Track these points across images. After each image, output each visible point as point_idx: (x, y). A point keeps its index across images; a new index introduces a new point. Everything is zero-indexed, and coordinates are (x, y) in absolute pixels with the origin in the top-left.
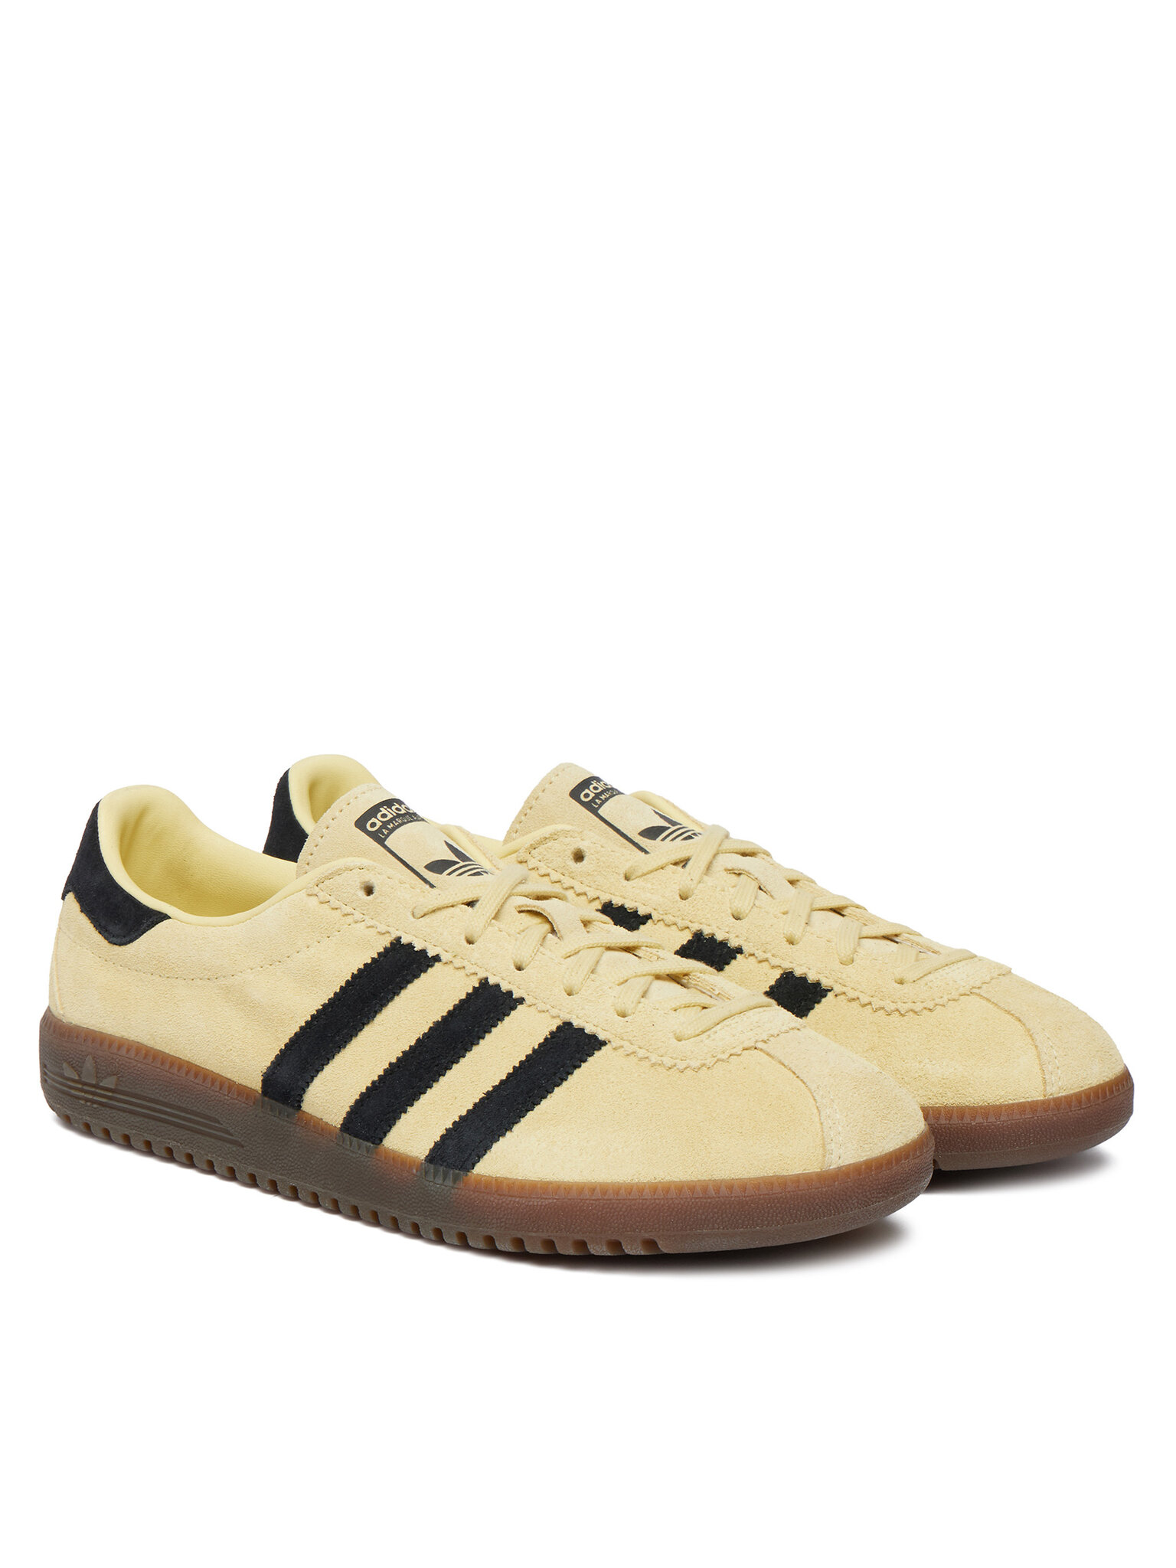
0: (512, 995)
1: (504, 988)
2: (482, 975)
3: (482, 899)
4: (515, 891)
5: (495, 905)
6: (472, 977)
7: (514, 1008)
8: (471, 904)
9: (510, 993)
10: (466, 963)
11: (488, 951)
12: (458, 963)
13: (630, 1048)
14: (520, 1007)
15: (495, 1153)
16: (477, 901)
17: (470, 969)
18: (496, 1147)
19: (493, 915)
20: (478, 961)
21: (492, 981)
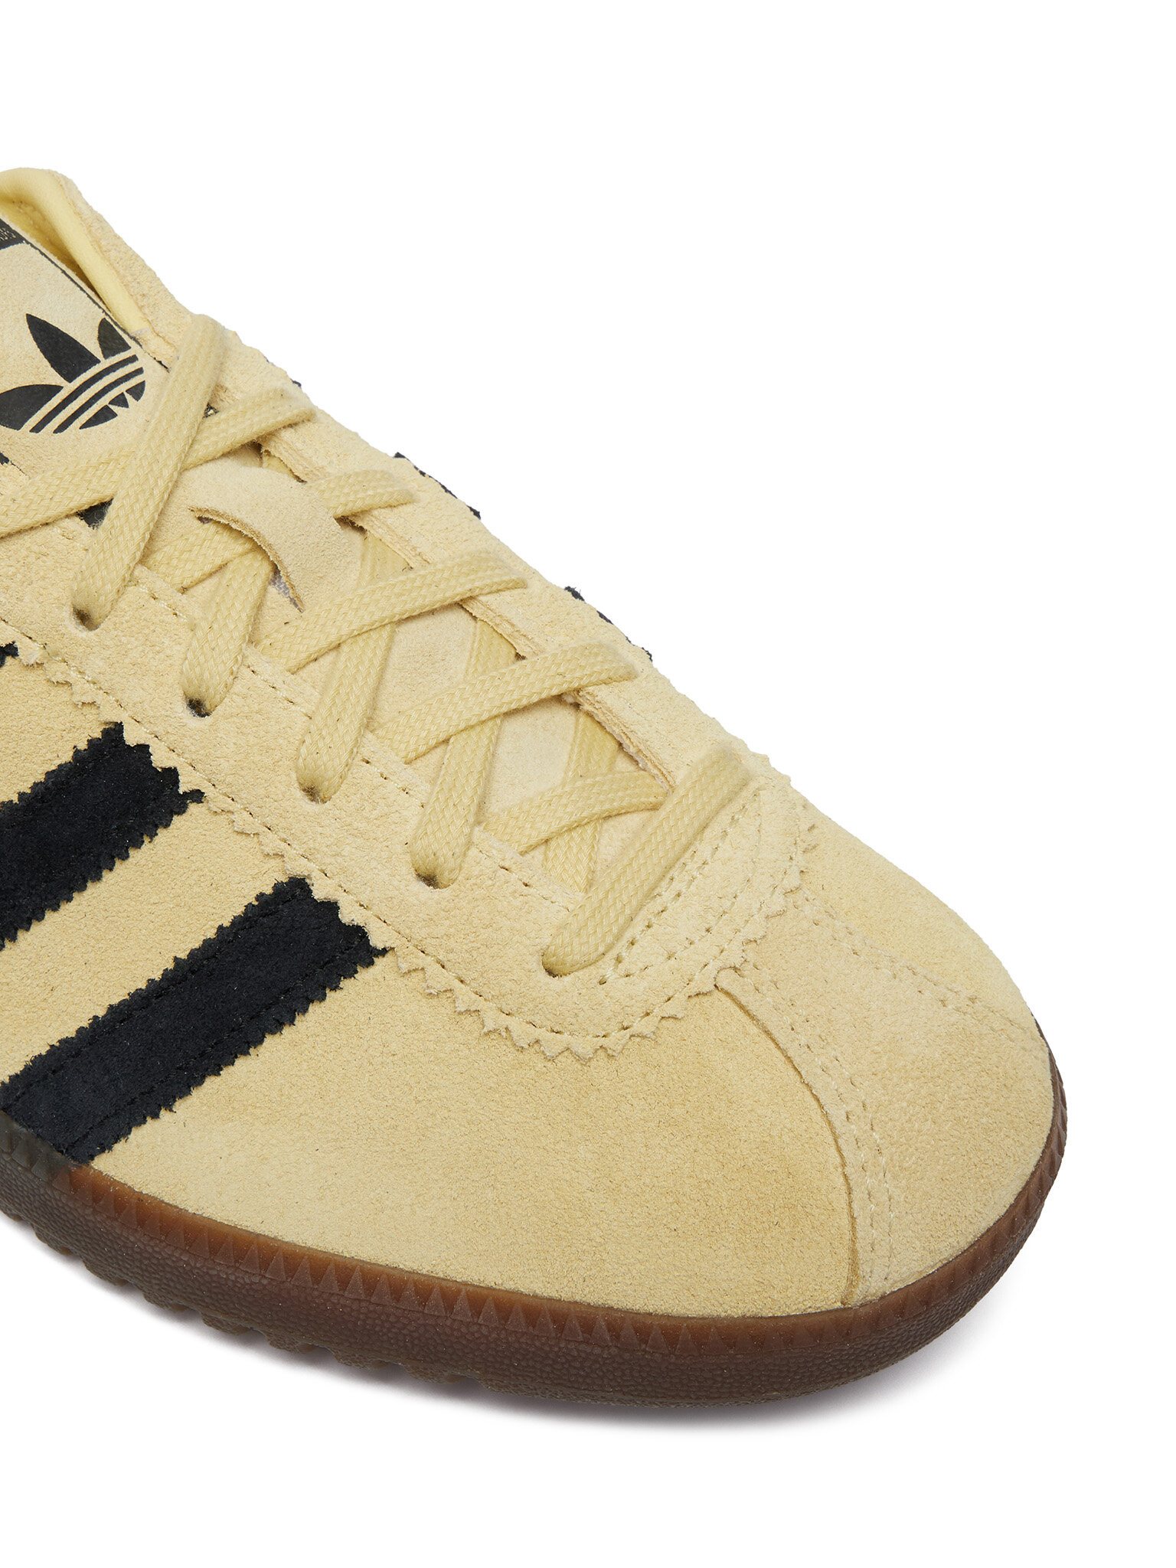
0: (176, 782)
1: (160, 759)
2: (112, 714)
3: (121, 493)
4: (190, 460)
5: (142, 524)
6: (86, 710)
7: (181, 810)
8: (93, 514)
9: (172, 774)
10: (73, 676)
11: (126, 655)
12: (57, 671)
13: (442, 979)
14: (193, 808)
15: (138, 1146)
16: (109, 503)
17: (84, 691)
18: (138, 1135)
19: (138, 555)
20: (101, 678)
21: (131, 737)
